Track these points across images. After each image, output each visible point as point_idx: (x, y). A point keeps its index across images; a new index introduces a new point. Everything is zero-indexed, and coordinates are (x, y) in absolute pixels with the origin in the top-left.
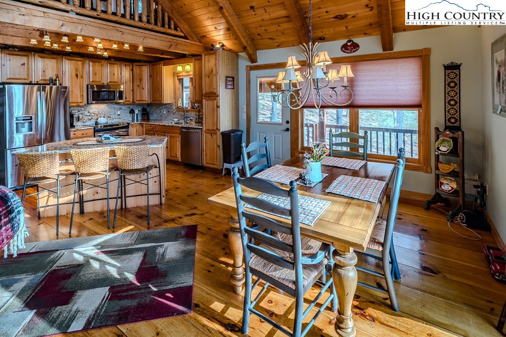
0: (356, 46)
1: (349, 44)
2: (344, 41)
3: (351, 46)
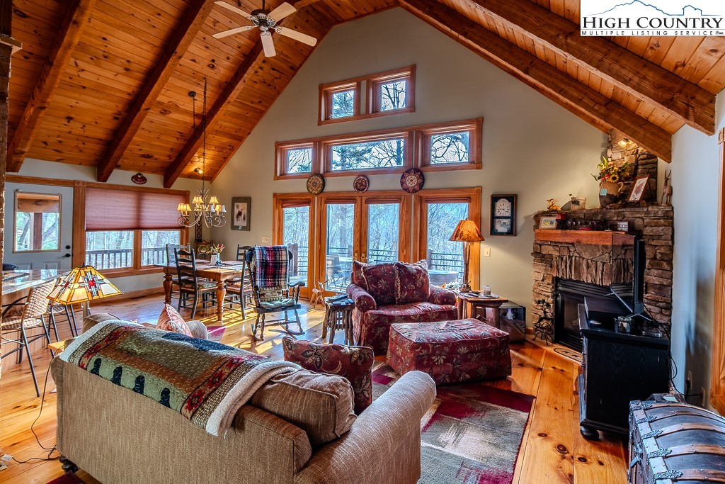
0: (144, 180)
1: (139, 176)
2: (135, 173)
3: (140, 178)
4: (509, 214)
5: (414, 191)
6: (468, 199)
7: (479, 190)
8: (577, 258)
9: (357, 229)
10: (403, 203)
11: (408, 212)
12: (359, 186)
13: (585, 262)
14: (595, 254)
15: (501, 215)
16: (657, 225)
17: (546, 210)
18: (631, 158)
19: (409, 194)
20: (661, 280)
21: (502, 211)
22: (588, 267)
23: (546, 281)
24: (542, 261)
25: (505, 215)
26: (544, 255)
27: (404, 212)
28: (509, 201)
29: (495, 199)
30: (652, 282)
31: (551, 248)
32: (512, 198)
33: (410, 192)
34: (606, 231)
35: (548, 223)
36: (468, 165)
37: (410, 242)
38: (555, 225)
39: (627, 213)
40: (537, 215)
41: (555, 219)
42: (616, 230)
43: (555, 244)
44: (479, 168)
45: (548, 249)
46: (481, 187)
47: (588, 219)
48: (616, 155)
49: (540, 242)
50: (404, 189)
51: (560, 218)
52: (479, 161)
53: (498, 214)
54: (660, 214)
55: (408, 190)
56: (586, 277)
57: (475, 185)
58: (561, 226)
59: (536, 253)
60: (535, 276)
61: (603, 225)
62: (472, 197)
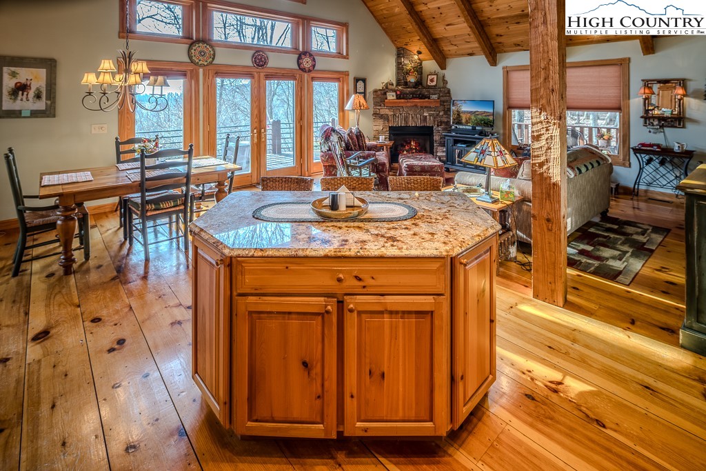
4: (363, 91)
5: (309, 71)
6: (338, 80)
7: (346, 74)
8: (406, 114)
9: (255, 105)
10: (299, 81)
11: (302, 88)
12: (258, 61)
13: (411, 116)
14: (417, 111)
17: (381, 88)
18: (415, 64)
19: (304, 74)
21: (360, 89)
22: (412, 118)
23: (384, 130)
24: (381, 119)
25: (361, 91)
26: (382, 115)
27: (300, 89)
28: (364, 83)
29: (357, 80)
31: (388, 110)
32: (364, 81)
33: (306, 72)
34: (427, 100)
35: (391, 96)
36: (339, 55)
37: (304, 114)
38: (395, 98)
39: (432, 91)
40: (375, 91)
41: (394, 94)
42: (429, 99)
43: (390, 108)
44: (348, 59)
45: (385, 111)
46: (348, 72)
47: (412, 93)
48: (406, 62)
49: (379, 108)
50: (300, 69)
51: (398, 93)
52: (347, 54)
53: (358, 91)
54: (446, 91)
55: (303, 70)
56: (411, 123)
57: (345, 70)
58: (398, 97)
59: (375, 114)
60: (375, 128)
61: (423, 97)
62: (341, 79)
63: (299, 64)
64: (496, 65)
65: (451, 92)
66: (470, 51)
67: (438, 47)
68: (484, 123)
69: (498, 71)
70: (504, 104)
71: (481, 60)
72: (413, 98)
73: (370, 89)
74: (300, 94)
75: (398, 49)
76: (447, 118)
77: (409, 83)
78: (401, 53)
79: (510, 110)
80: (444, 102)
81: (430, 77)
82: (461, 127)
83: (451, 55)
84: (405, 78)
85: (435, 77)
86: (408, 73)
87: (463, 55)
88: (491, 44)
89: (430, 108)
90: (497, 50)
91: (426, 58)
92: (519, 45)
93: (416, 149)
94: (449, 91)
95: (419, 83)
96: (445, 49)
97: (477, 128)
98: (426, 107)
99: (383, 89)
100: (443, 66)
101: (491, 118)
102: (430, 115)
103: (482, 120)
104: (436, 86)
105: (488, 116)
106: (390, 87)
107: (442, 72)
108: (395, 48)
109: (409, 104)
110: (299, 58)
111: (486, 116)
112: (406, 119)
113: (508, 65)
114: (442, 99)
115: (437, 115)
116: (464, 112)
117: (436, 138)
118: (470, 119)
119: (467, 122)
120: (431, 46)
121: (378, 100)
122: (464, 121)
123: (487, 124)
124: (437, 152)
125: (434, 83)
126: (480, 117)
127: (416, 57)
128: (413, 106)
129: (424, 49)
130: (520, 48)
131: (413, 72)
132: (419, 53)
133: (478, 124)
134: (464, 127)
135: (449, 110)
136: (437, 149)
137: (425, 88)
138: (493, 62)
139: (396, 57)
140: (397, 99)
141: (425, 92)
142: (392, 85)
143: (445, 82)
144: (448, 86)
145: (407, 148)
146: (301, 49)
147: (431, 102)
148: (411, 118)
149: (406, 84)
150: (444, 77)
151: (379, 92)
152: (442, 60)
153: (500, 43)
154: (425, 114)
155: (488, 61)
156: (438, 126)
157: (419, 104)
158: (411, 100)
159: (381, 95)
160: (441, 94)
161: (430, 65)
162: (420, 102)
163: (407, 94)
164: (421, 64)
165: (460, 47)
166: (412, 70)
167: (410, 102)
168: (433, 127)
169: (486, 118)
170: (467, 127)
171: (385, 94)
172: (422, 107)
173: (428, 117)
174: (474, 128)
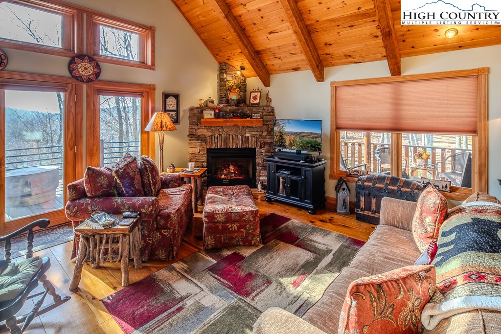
4: (175, 108)
5: (89, 80)
6: (141, 94)
7: (152, 88)
8: (225, 135)
10: (70, 93)
11: (78, 103)
13: (231, 137)
14: (238, 132)
15: (170, 109)
16: (269, 115)
17: (199, 106)
18: (238, 81)
19: (80, 83)
20: (271, 140)
21: (171, 107)
22: (233, 139)
23: (202, 152)
24: (198, 140)
25: (172, 109)
26: (199, 135)
27: (72, 104)
28: (176, 99)
29: (166, 96)
30: (267, 142)
31: (205, 131)
32: (176, 97)
33: (83, 81)
34: (248, 119)
35: (208, 115)
36: (142, 64)
37: (81, 137)
38: (213, 116)
39: (254, 109)
40: (192, 109)
41: (212, 112)
42: (251, 118)
43: (208, 128)
44: (153, 69)
45: (202, 131)
46: (155, 85)
47: (233, 112)
48: (229, 78)
49: (196, 127)
50: (73, 77)
51: (217, 111)
52: (153, 64)
53: (168, 108)
54: (270, 110)
55: (79, 78)
56: (232, 145)
57: (149, 83)
58: (217, 116)
59: (191, 135)
60: (191, 151)
61: (244, 116)
62: (145, 94)
63: (71, 71)
64: (323, 81)
65: (276, 111)
66: (295, 65)
67: (261, 61)
68: (311, 146)
69: (325, 87)
70: (331, 125)
71: (307, 75)
72: (234, 117)
73: (185, 107)
74: (73, 110)
75: (220, 63)
76: (270, 138)
77: (230, 101)
78: (224, 68)
79: (338, 131)
80: (267, 121)
81: (253, 95)
82: (285, 150)
83: (275, 70)
84: (226, 95)
85: (258, 94)
86: (230, 89)
87: (287, 70)
88: (318, 55)
89: (253, 127)
90: (324, 63)
91: (250, 74)
92: (349, 56)
93: (234, 173)
94: (273, 110)
95: (242, 101)
96: (268, 63)
97: (303, 152)
98: (248, 127)
99: (201, 107)
100: (267, 83)
101: (319, 140)
102: (252, 136)
103: (308, 143)
104: (258, 104)
105: (316, 137)
106: (210, 105)
107: (265, 89)
108: (217, 62)
109: (228, 124)
110: (72, 62)
111: (312, 138)
112: (226, 140)
113: (337, 80)
114: (265, 118)
115: (260, 136)
116: (288, 133)
117: (259, 160)
118: (294, 141)
119: (291, 145)
120: (253, 59)
121: (195, 119)
122: (287, 143)
123: (314, 147)
124: (260, 176)
125: (257, 101)
126: (306, 139)
127: (239, 73)
128: (234, 126)
129: (247, 64)
130: (351, 59)
131: (235, 89)
132: (243, 68)
133: (304, 148)
134: (288, 150)
135: (272, 129)
136: (260, 172)
137: (248, 106)
138: (320, 77)
139: (218, 72)
140: (216, 117)
141: (247, 110)
142: (213, 102)
143: (269, 100)
144: (272, 104)
145: (225, 172)
146: (76, 51)
147: (253, 122)
148: (231, 140)
149: (228, 102)
150: (267, 94)
151: (196, 111)
152: (266, 75)
153: (328, 54)
154: (247, 135)
155: (315, 76)
156: (261, 147)
157: (239, 124)
158: (231, 119)
159: (197, 114)
160: (264, 113)
161: (253, 82)
162: (241, 122)
163: (226, 112)
164: (245, 82)
165: (285, 60)
166: (235, 87)
167: (230, 122)
168: (255, 148)
169: (313, 140)
170: (292, 151)
171: (202, 112)
172: (243, 127)
173: (250, 138)
174: (299, 153)
